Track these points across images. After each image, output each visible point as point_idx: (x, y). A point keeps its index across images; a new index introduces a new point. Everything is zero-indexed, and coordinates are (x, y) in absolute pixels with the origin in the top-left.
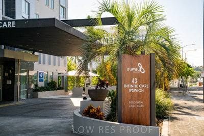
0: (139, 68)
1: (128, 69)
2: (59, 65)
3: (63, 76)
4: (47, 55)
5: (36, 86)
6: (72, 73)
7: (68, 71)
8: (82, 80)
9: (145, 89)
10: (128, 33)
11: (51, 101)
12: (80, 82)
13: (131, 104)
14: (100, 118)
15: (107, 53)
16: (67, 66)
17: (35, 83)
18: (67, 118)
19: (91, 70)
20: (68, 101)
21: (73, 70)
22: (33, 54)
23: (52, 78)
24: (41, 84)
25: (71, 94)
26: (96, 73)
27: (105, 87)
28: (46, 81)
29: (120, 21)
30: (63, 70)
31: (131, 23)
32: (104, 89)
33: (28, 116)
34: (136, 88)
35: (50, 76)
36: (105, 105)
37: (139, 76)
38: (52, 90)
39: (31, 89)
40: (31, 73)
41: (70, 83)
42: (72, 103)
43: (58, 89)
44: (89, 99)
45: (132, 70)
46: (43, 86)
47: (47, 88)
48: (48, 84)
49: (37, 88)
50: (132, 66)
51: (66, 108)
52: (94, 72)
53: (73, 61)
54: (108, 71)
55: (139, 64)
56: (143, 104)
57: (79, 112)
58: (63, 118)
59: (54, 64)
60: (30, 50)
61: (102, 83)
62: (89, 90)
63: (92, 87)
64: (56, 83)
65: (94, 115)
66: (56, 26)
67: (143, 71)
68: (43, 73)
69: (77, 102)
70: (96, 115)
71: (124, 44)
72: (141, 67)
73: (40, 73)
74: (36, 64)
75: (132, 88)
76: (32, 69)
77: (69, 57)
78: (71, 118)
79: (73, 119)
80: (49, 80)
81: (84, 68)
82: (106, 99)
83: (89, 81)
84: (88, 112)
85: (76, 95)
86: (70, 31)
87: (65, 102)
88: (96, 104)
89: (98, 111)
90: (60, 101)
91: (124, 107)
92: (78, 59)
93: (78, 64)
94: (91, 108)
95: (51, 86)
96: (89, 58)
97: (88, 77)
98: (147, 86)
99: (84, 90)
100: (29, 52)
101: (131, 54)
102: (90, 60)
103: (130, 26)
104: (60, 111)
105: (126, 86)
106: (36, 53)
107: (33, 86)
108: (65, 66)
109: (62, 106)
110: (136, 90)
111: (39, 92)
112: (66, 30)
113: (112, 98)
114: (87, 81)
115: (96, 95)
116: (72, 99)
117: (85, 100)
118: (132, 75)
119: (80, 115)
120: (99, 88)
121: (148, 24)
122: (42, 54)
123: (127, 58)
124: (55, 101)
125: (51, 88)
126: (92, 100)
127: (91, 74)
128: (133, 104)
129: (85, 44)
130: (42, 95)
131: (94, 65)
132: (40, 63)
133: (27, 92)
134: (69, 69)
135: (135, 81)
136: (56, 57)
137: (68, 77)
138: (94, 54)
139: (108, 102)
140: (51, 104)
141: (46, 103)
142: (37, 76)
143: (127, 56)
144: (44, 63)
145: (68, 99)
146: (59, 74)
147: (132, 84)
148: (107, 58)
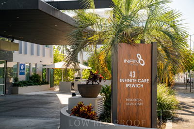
0: (137, 59)
1: (125, 61)
2: (44, 55)
3: (48, 69)
4: (29, 44)
5: (16, 79)
6: (59, 65)
7: (54, 62)
8: (70, 73)
9: (145, 84)
10: (125, 18)
11: (33, 98)
12: (69, 76)
13: (128, 102)
14: (92, 117)
15: (100, 42)
16: (53, 57)
17: (15, 76)
18: (53, 118)
19: (81, 62)
20: (54, 98)
21: (60, 61)
22: (12, 41)
23: (35, 71)
24: (22, 78)
25: (57, 89)
26: (87, 65)
27: (98, 81)
28: (28, 74)
29: (116, 4)
30: (48, 62)
31: (129, 5)
32: (97, 83)
34: (134, 83)
35: (33, 68)
36: (98, 103)
37: (138, 69)
38: (35, 85)
39: (9, 83)
40: (10, 65)
41: (56, 77)
42: (58, 100)
43: (42, 84)
44: (78, 95)
45: (130, 61)
46: (25, 80)
47: (29, 82)
48: (31, 78)
49: (17, 82)
50: (129, 57)
51: (52, 105)
52: (86, 64)
53: (60, 51)
54: (102, 62)
55: (138, 55)
56: (142, 102)
57: (67, 111)
58: (47, 117)
59: (38, 55)
60: (8, 37)
61: (94, 77)
62: (78, 85)
63: (83, 82)
64: (39, 77)
65: (84, 115)
66: (40, 8)
67: (142, 63)
68: (24, 65)
69: (64, 99)
70: (86, 114)
71: (121, 30)
72: (140, 59)
73: (21, 65)
74: (16, 54)
75: (129, 83)
76: (11, 60)
77: (56, 47)
78: (57, 117)
79: (59, 119)
80: (32, 73)
81: (73, 59)
82: (99, 95)
83: (79, 74)
84: (77, 111)
85: (63, 91)
86: (57, 15)
87: (50, 99)
88: (87, 102)
89: (90, 109)
90: (44, 98)
91: (120, 105)
92: (67, 49)
93: (66, 54)
94: (80, 106)
95: (34, 80)
96: (78, 46)
97: (78, 70)
98: (147, 81)
99: (73, 84)
100: (7, 40)
101: (128, 43)
102: (80, 50)
103: (128, 9)
104: (45, 110)
105: (122, 80)
106: (16, 41)
107: (12, 80)
108: (51, 56)
109: (47, 103)
110: (134, 86)
111: (19, 88)
112: (51, 14)
113: (106, 95)
114: (76, 75)
115: (87, 90)
116: (58, 95)
117: (74, 97)
118: (130, 67)
119: (68, 115)
120: (90, 83)
121: (150, 7)
122: (23, 42)
123: (124, 48)
124: (38, 98)
125: (34, 82)
126: (83, 97)
127: (81, 66)
128: (131, 102)
129: (74, 31)
130: (22, 91)
131: (85, 55)
132: (21, 53)
133: (5, 87)
134: (56, 61)
135: (133, 74)
136: (41, 46)
137: (54, 69)
139: (102, 99)
140: (34, 101)
141: (28, 100)
142: (17, 68)
143: (124, 45)
144: (26, 53)
145: (54, 95)
146: (43, 65)
147: (130, 78)
148: (100, 47)
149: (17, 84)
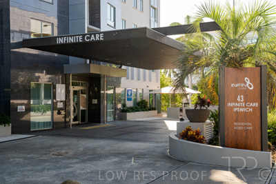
0: (245, 83)
1: (232, 85)
2: (150, 80)
3: (155, 94)
4: (135, 69)
5: (124, 105)
6: (167, 90)
7: (161, 87)
8: (178, 98)
9: (254, 108)
10: (232, 42)
11: (141, 124)
12: (176, 101)
13: (236, 126)
14: (201, 141)
15: (208, 65)
16: (159, 81)
17: (123, 102)
18: (162, 142)
19: (190, 85)
20: (162, 124)
21: (167, 86)
22: (120, 67)
23: (142, 96)
24: (129, 104)
25: (165, 115)
26: (197, 89)
27: (206, 106)
28: (135, 99)
29: (223, 28)
30: (155, 86)
31: (236, 29)
32: (205, 108)
33: (118, 139)
34: (243, 107)
35: (140, 94)
36: (207, 128)
37: (246, 93)
38: (142, 111)
39: (118, 109)
40: (119, 90)
41: (163, 103)
42: (166, 126)
43: (150, 110)
44: (187, 121)
45: (237, 85)
46: (132, 106)
47: (136, 108)
48: (138, 104)
49: (125, 108)
50: (237, 81)
51: (160, 131)
52: (195, 88)
53: (167, 74)
54: (210, 87)
55: (246, 78)
56: (251, 126)
57: (176, 135)
58: (157, 142)
59: (145, 80)
60: (117, 64)
61: (202, 102)
62: (186, 110)
63: (191, 107)
64: (146, 103)
65: (192, 138)
66: (148, 36)
67: (250, 86)
68: (131, 90)
69: (172, 125)
70: (195, 138)
71: (226, 55)
72: (248, 83)
73: (128, 91)
74: (123, 80)
75: (237, 107)
76: (119, 86)
77: (163, 71)
78: (166, 142)
79: (168, 144)
80: (139, 100)
81: (180, 84)
82: (208, 121)
83: (187, 100)
84: (185, 135)
85: (170, 117)
86: (164, 41)
87: (157, 125)
88: (195, 127)
89: (198, 133)
90: (152, 124)
91: (228, 129)
92: (174, 72)
93: (173, 78)
94: (189, 130)
95: (141, 106)
97: (186, 95)
98: (256, 105)
99: (181, 110)
100: (114, 66)
101: (235, 67)
102: (187, 75)
103: (235, 32)
104: (153, 135)
105: (230, 104)
106: (123, 67)
107: (119, 106)
108: (157, 81)
109: (155, 129)
110: (242, 110)
111: (128, 113)
112: (158, 40)
113: (215, 120)
114: (184, 100)
115: (196, 115)
116: (165, 121)
117: (182, 122)
118: (237, 91)
119: (177, 138)
120: (198, 108)
121: (259, 29)
122: (130, 67)
123: (231, 71)
124: (146, 124)
125: (142, 108)
126: (191, 122)
127: (188, 90)
128: (239, 126)
129: (181, 57)
130: (131, 116)
131: (194, 79)
132: (128, 78)
133: (114, 113)
134: (163, 85)
135: (241, 98)
136: (147, 71)
137: (161, 95)
138: (192, 68)
139: (210, 124)
140: (142, 127)
141: (137, 126)
142: (125, 94)
143: (231, 69)
144: (133, 79)
145: (162, 121)
146: (150, 91)
147: (238, 102)
148: (207, 71)
149: (125, 110)
